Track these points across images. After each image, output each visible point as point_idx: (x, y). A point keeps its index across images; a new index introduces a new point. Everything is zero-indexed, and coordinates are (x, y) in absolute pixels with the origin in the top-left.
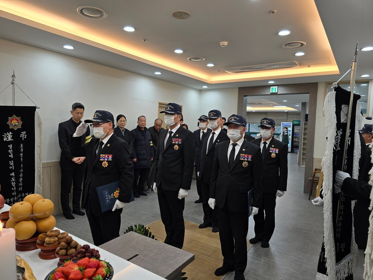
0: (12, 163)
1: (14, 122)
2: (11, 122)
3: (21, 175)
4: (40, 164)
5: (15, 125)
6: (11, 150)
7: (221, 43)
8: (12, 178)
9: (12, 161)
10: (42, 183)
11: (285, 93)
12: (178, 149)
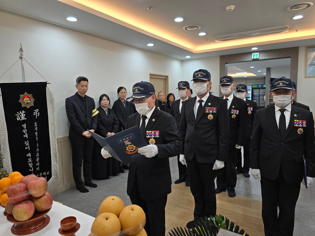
0: (27, 143)
1: (26, 100)
2: (23, 100)
3: (38, 155)
4: (55, 142)
5: (27, 103)
6: (25, 130)
7: (227, 7)
8: (29, 159)
9: (28, 141)
10: (58, 161)
11: (266, 59)
12: (212, 119)
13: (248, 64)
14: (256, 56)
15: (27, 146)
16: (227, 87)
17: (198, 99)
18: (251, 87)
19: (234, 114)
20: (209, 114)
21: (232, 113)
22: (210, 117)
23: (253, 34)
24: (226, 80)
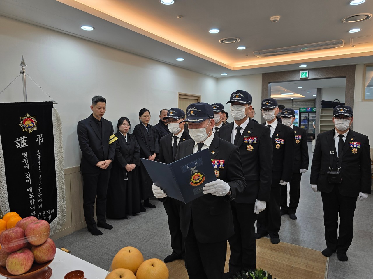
1: (28, 123)
2: (24, 123)
3: (40, 189)
4: (62, 173)
5: (29, 127)
6: (26, 159)
7: (271, 18)
8: (30, 195)
9: (29, 173)
10: (65, 196)
11: (317, 78)
12: (252, 150)
13: (296, 83)
14: (304, 74)
15: (28, 179)
16: (270, 111)
17: (236, 125)
18: (298, 110)
19: (278, 144)
20: (248, 144)
21: (276, 142)
22: (250, 148)
23: (302, 49)
24: (269, 103)
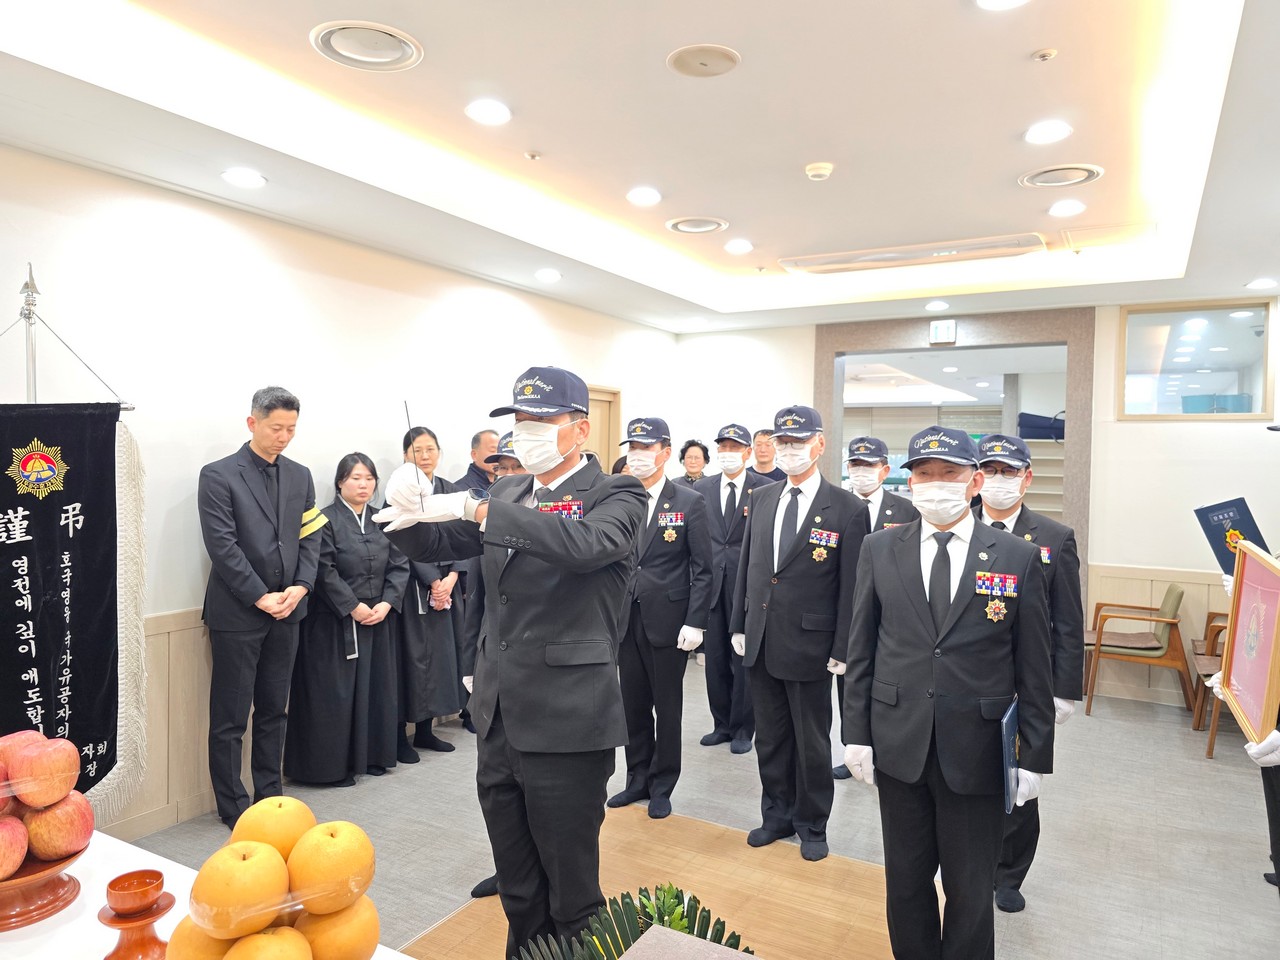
0: (28, 629)
1: (38, 468)
2: (25, 469)
3: (67, 676)
4: (137, 627)
5: (39, 480)
6: (24, 580)
7: (810, 167)
8: (30, 692)
9: (30, 623)
10: (145, 703)
11: (981, 343)
14: (942, 331)
15: (26, 642)
